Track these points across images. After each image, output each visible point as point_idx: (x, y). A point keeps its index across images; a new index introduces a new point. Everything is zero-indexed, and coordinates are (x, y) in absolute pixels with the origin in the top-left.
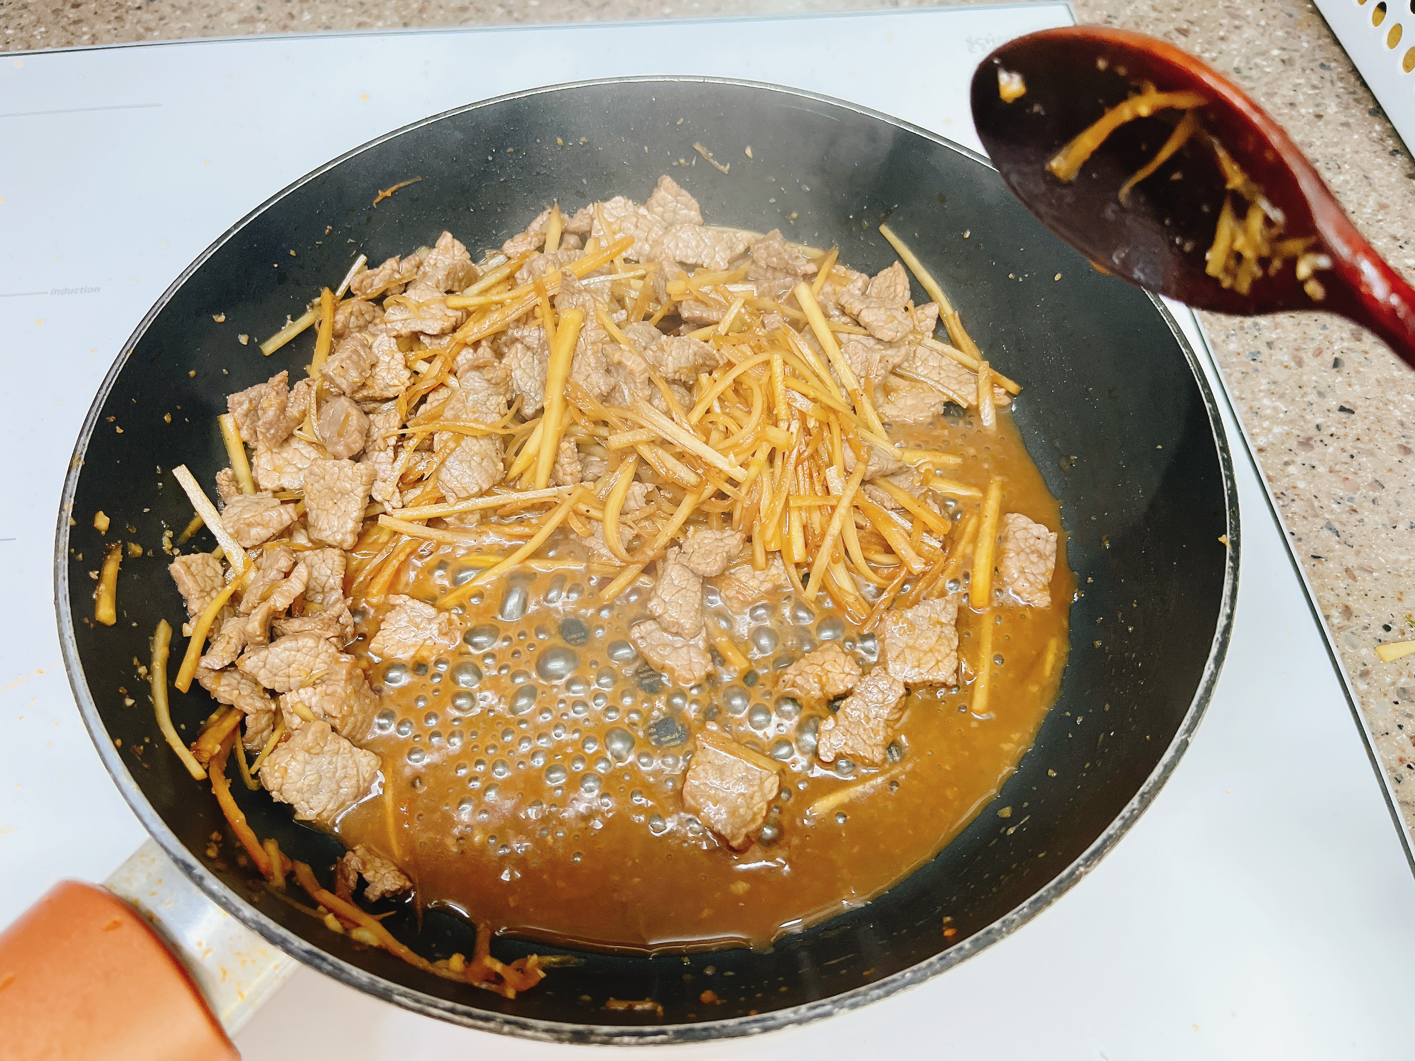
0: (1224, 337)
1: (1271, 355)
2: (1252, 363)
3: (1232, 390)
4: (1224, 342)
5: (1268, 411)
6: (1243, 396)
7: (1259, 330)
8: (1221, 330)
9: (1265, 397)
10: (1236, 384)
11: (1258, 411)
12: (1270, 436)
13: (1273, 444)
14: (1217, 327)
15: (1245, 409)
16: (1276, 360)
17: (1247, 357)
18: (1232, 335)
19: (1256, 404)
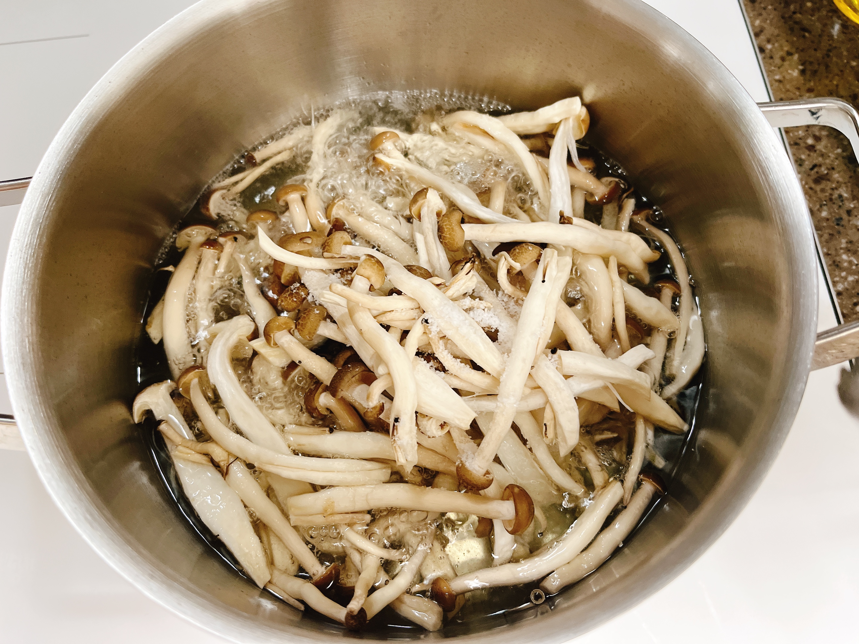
0: (818, 206)
1: (849, 221)
2: (836, 227)
3: (822, 247)
4: (818, 210)
5: (846, 264)
6: (830, 252)
7: (842, 201)
8: (817, 201)
9: (844, 253)
10: (825, 243)
11: (838, 264)
12: (846, 283)
13: (847, 289)
14: (815, 199)
15: (830, 262)
16: (852, 224)
17: (833, 222)
18: (824, 205)
19: (838, 259)
